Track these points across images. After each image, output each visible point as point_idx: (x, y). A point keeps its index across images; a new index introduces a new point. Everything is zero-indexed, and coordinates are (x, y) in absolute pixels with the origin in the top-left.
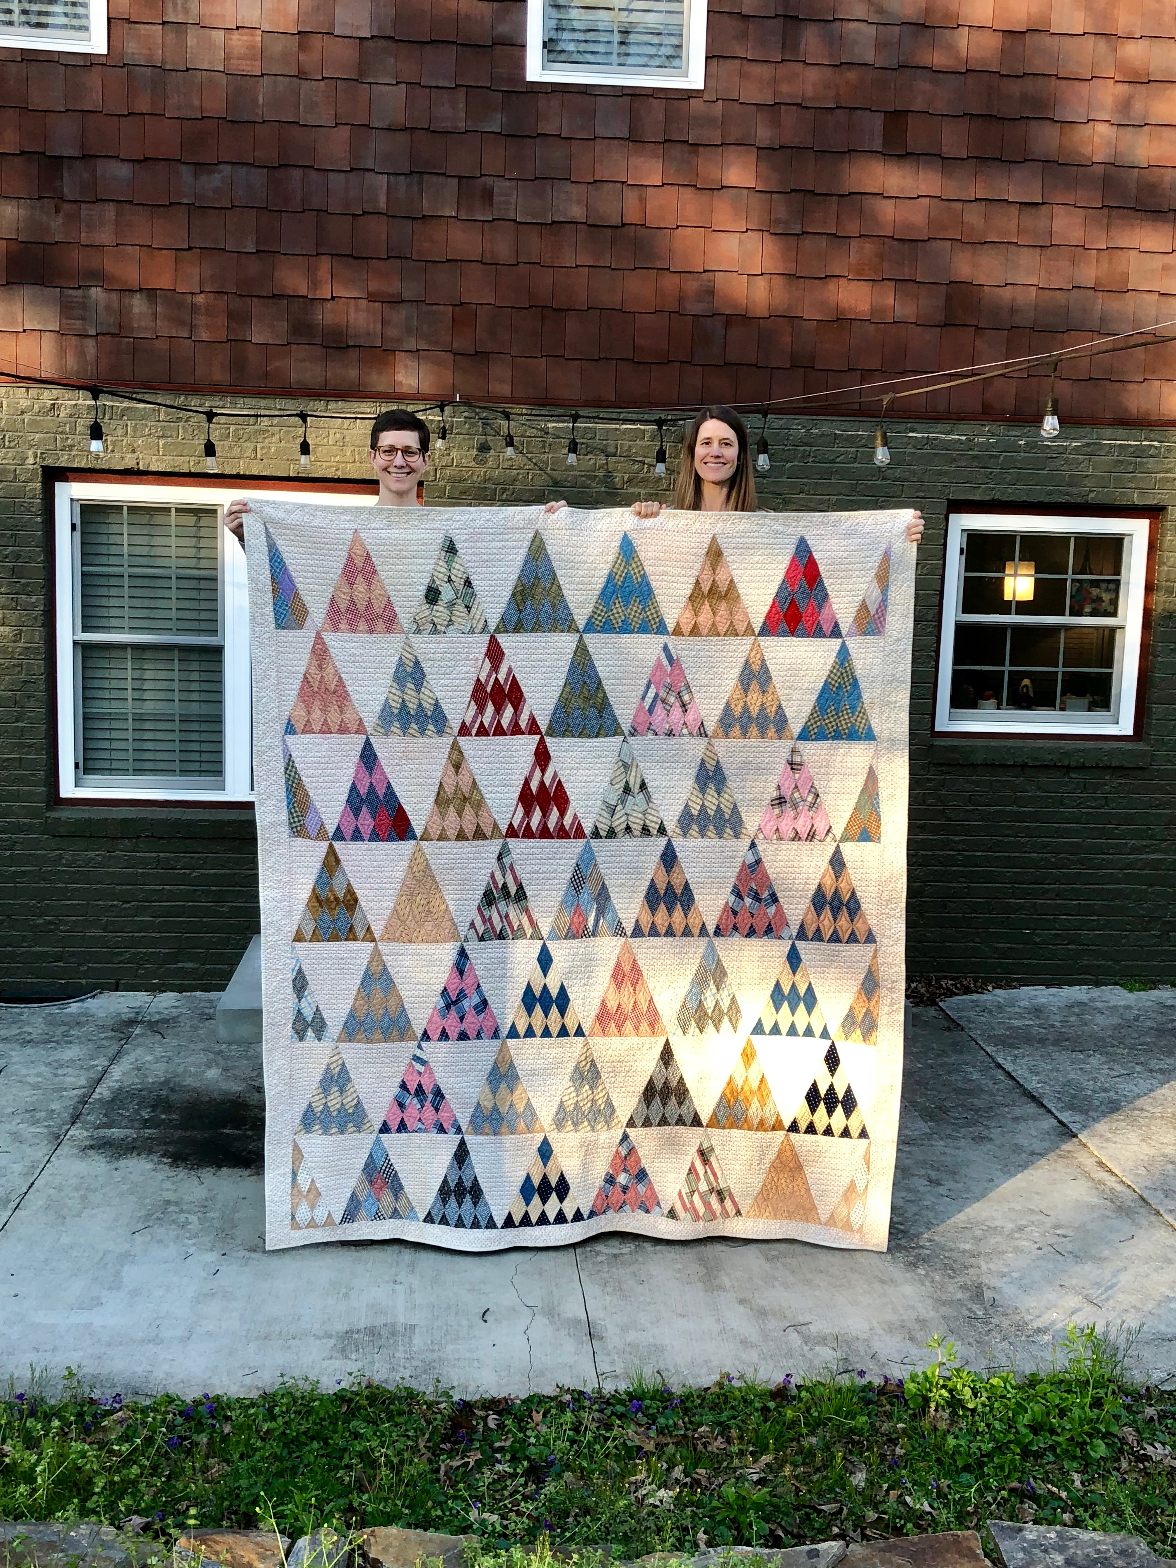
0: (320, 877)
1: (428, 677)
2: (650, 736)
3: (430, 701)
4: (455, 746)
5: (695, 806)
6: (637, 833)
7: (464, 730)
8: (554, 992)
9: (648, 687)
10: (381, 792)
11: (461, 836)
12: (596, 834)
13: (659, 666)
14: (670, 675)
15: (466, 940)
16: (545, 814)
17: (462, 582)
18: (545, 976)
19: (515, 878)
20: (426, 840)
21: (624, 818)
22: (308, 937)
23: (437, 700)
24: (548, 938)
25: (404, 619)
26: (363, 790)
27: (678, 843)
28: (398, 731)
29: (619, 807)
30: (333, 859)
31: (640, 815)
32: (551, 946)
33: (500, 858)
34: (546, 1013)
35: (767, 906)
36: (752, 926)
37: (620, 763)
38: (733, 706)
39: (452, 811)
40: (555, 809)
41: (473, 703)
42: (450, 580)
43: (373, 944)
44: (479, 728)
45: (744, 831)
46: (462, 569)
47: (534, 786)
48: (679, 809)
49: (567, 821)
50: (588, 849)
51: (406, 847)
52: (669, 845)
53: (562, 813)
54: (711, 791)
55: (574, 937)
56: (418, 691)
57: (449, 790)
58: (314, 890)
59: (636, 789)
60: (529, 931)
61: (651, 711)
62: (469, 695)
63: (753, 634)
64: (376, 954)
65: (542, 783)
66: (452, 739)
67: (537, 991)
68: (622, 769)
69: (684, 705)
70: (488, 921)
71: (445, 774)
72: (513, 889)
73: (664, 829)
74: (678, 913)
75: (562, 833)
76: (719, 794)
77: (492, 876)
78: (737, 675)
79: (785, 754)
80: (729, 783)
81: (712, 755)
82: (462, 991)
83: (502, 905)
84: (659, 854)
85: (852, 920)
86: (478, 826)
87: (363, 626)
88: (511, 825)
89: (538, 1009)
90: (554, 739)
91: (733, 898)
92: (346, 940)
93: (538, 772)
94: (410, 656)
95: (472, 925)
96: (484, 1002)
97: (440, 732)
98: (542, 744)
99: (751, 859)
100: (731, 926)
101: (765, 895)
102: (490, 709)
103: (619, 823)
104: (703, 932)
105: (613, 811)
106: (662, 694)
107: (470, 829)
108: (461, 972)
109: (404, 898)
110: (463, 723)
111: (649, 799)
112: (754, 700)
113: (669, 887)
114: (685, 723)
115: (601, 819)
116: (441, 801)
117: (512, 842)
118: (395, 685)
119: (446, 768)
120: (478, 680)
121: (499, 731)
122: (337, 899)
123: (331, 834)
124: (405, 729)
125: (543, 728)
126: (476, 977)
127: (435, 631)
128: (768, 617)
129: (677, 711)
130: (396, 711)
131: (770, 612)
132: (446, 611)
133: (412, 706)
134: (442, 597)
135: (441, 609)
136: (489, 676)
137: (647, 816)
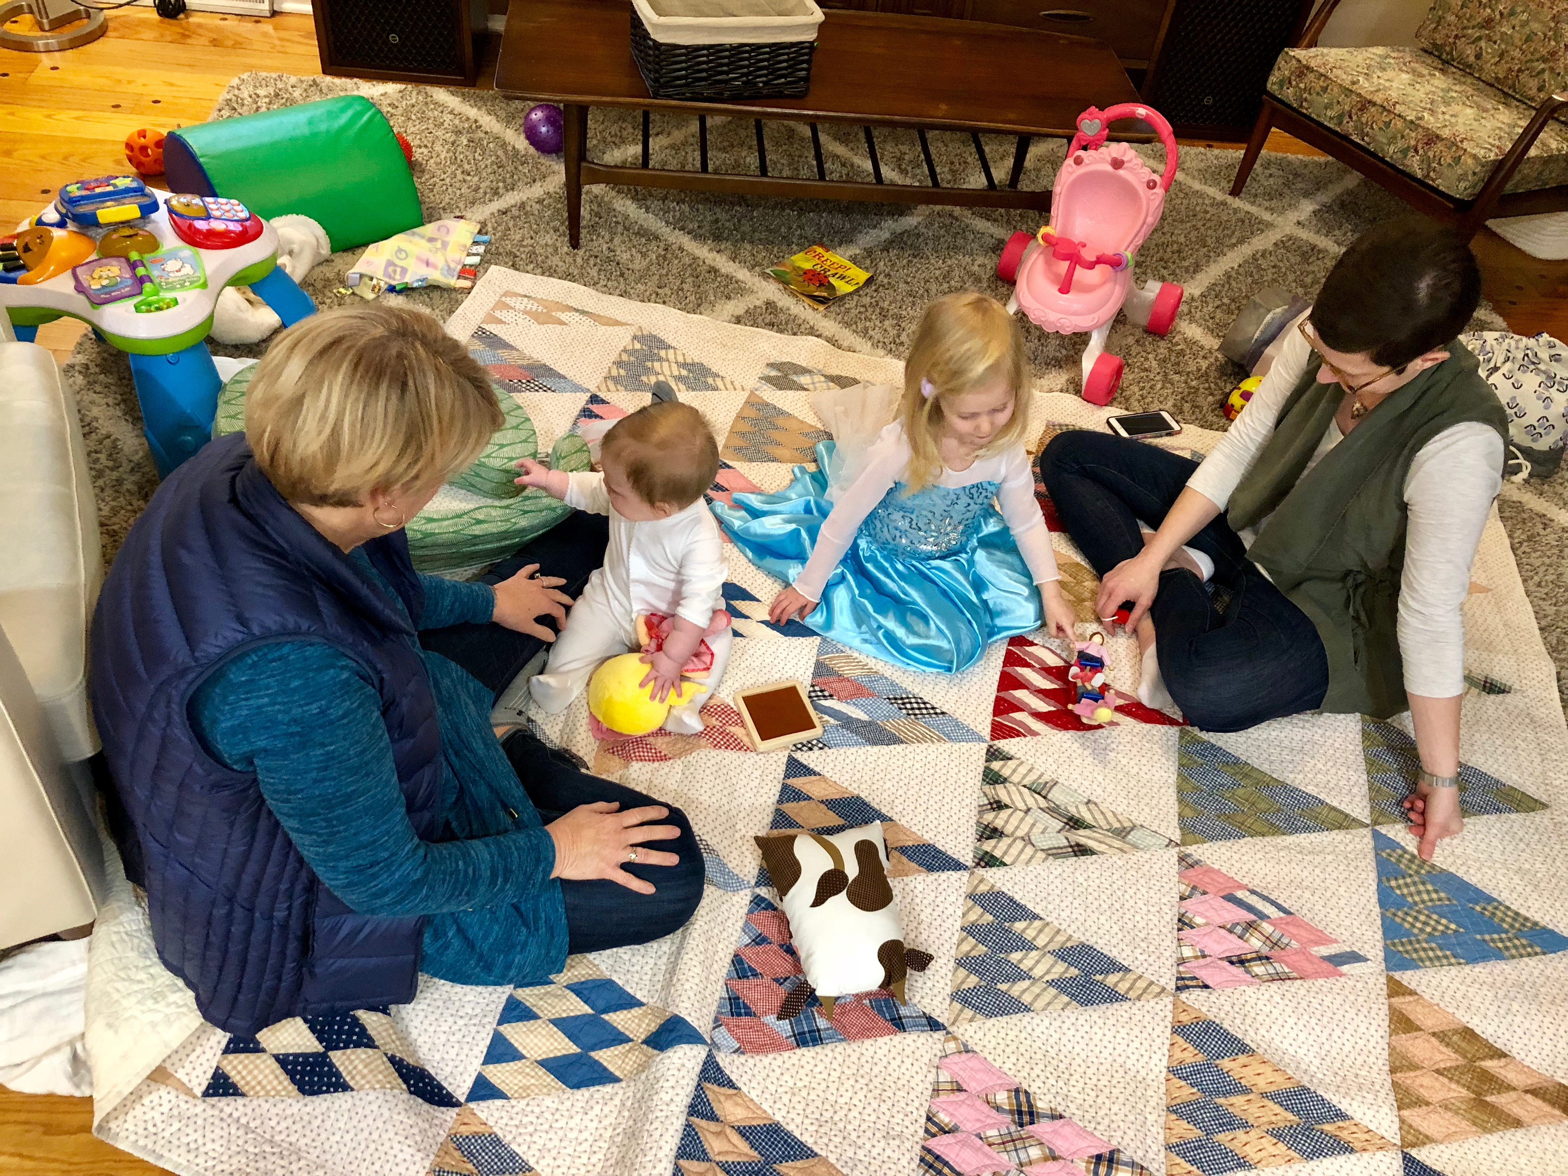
5: (1033, 931)
6: (989, 817)
9: (1279, 905)
12: (995, 755)
13: (1323, 936)
14: (1305, 951)
16: (1044, 694)
18: (760, 621)
21: (1021, 805)
29: (1043, 803)
31: (1022, 832)
32: (811, 641)
37: (1128, 824)
38: (1242, 1059)
40: (1049, 708)
45: (966, 1015)
48: (1028, 901)
52: (956, 865)
53: (1041, 716)
54: (1062, 971)
59: (1076, 838)
61: (1232, 900)
63: (1406, 1143)
68: (1116, 823)
69: (1241, 962)
73: (989, 865)
75: (1005, 707)
76: (1053, 983)
79: (1131, 1153)
81: (1137, 989)
84: (941, 844)
90: (1177, 735)
98: (1169, 720)
103: (1013, 795)
105: (1039, 790)
106: (1266, 928)
112: (1257, 1110)
114: (1204, 955)
115: (1024, 769)
137: (1019, 844)
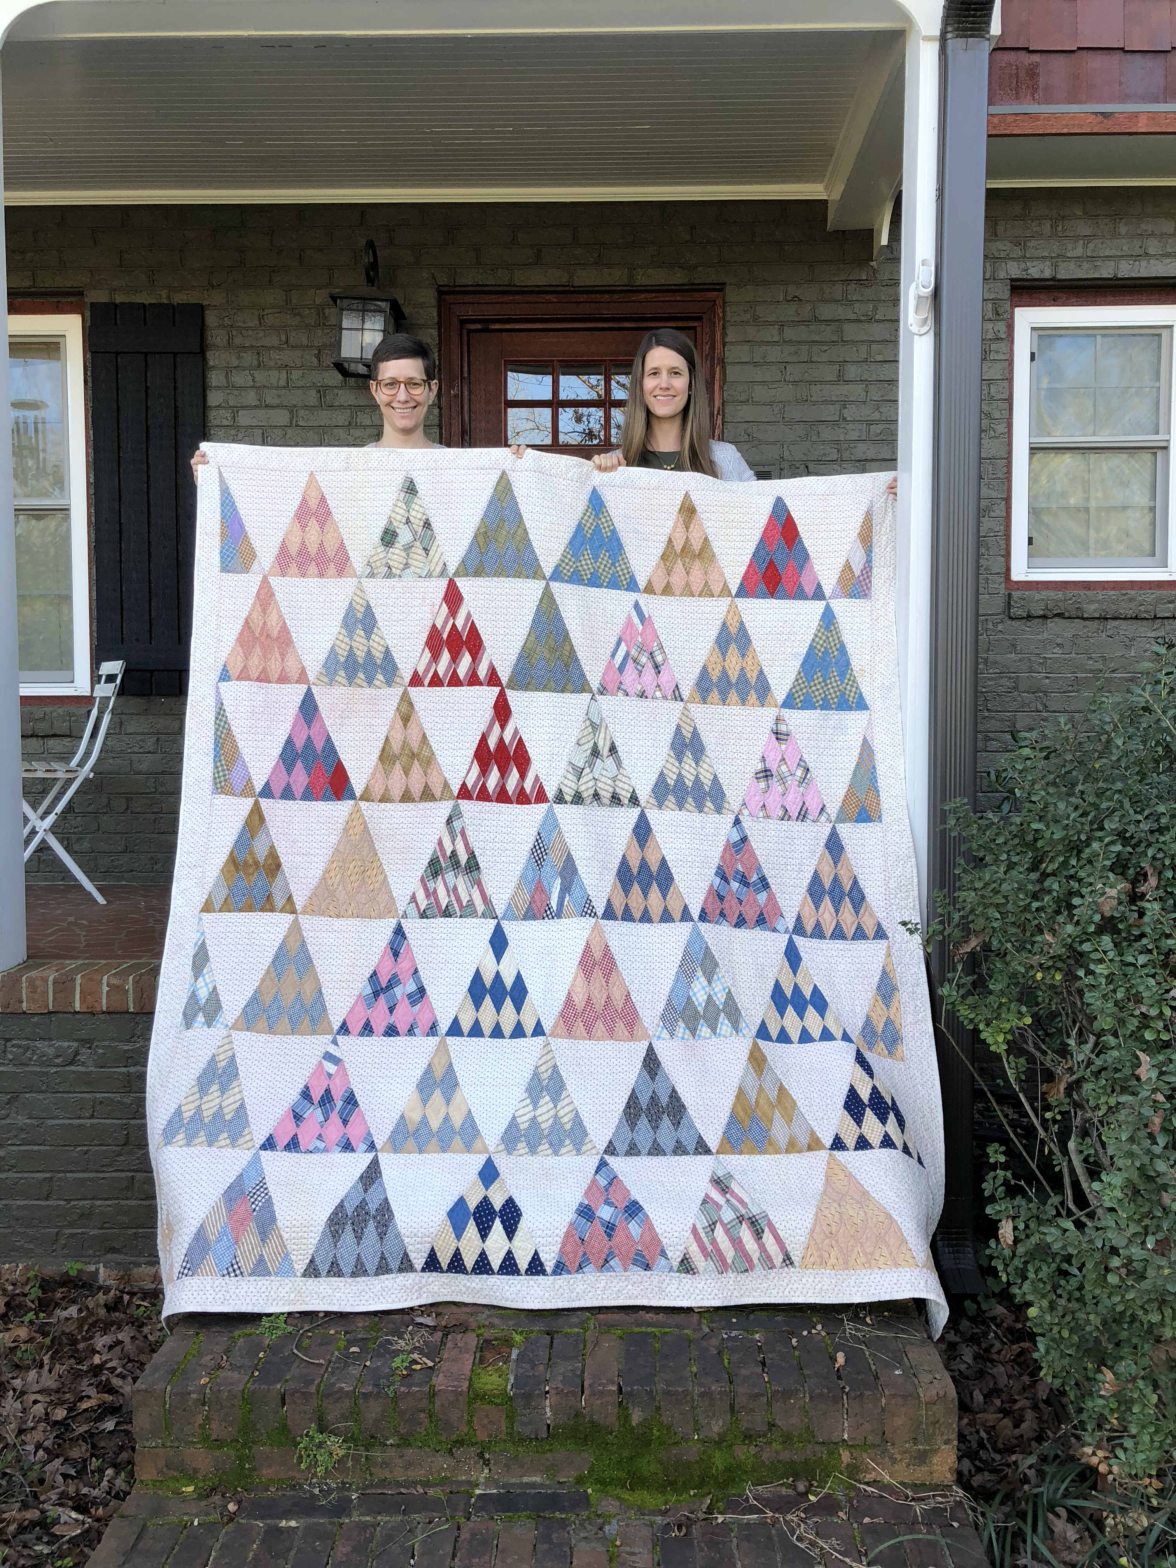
0: (240, 837)
1: (380, 624)
2: (620, 694)
3: (380, 648)
4: (405, 699)
5: (671, 774)
6: (606, 801)
7: (416, 680)
8: (509, 981)
9: (618, 644)
10: (319, 745)
11: (407, 797)
12: (560, 799)
13: (629, 623)
14: (641, 635)
15: (405, 916)
16: (504, 773)
17: (422, 523)
18: (498, 963)
19: (467, 845)
20: (367, 800)
21: (591, 784)
22: (217, 907)
23: (387, 648)
24: (503, 918)
25: (358, 562)
26: (299, 744)
27: (655, 817)
28: (344, 681)
29: (587, 770)
30: (257, 817)
31: (610, 782)
32: (507, 926)
33: (449, 821)
34: (498, 1006)
35: (758, 891)
36: (741, 915)
37: (588, 722)
38: (710, 670)
39: (398, 769)
40: (515, 770)
41: (427, 650)
42: (408, 521)
43: (292, 917)
44: (433, 677)
45: (726, 805)
46: (421, 510)
47: (492, 743)
48: (653, 778)
49: (528, 785)
50: (550, 817)
51: (344, 807)
52: (642, 817)
53: (523, 775)
54: (688, 759)
55: (534, 918)
56: (368, 638)
57: (396, 746)
58: (232, 853)
59: (605, 752)
60: (480, 907)
61: (621, 669)
62: (423, 643)
63: (730, 595)
64: (296, 928)
65: (501, 740)
66: (401, 690)
67: (488, 979)
68: (590, 729)
69: (656, 667)
70: (431, 894)
71: (392, 728)
72: (463, 857)
73: (637, 799)
74: (655, 892)
75: (522, 798)
76: (697, 764)
77: (440, 843)
78: (714, 637)
79: (770, 724)
80: (708, 752)
81: (688, 721)
82: (395, 976)
83: (450, 876)
84: (631, 826)
85: (857, 913)
86: (426, 786)
87: (313, 569)
88: (464, 785)
89: (488, 1001)
90: (515, 692)
91: (718, 880)
92: (262, 910)
93: (497, 727)
94: (361, 601)
95: (414, 899)
96: (422, 991)
97: (389, 683)
98: (502, 696)
99: (736, 837)
100: (718, 912)
101: (754, 878)
102: (446, 656)
103: (586, 788)
104: (686, 916)
105: (579, 774)
106: (633, 652)
107: (416, 790)
108: (396, 954)
109: (335, 865)
110: (416, 673)
111: (619, 764)
112: (733, 663)
113: (644, 864)
114: (658, 686)
115: (566, 782)
116: (386, 757)
117: (464, 804)
118: (343, 631)
119: (393, 722)
120: (434, 626)
121: (455, 681)
122: (256, 863)
123: (258, 790)
124: (351, 679)
125: (504, 680)
126: (413, 960)
127: (389, 575)
128: (745, 578)
129: (649, 670)
130: (342, 659)
131: (747, 572)
132: (403, 554)
133: (360, 654)
134: (399, 539)
135: (397, 551)
136: (446, 622)
137: (617, 783)
